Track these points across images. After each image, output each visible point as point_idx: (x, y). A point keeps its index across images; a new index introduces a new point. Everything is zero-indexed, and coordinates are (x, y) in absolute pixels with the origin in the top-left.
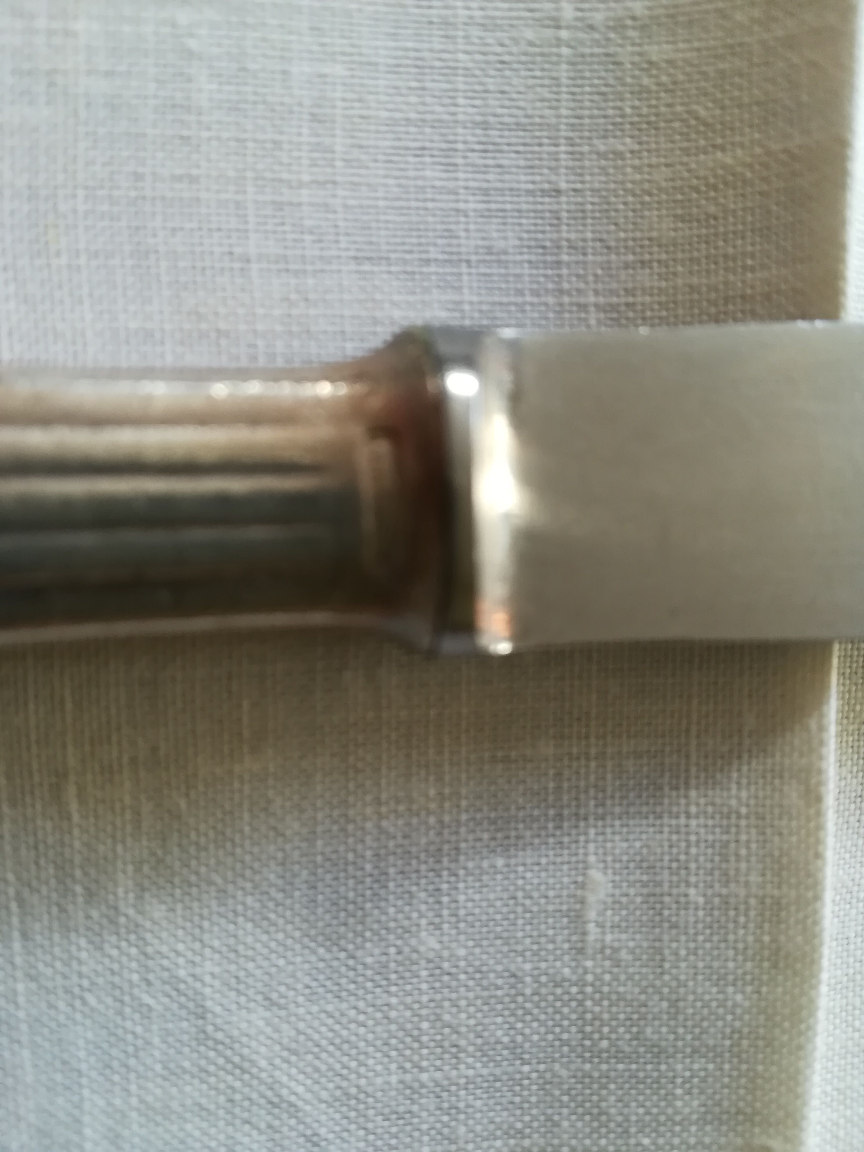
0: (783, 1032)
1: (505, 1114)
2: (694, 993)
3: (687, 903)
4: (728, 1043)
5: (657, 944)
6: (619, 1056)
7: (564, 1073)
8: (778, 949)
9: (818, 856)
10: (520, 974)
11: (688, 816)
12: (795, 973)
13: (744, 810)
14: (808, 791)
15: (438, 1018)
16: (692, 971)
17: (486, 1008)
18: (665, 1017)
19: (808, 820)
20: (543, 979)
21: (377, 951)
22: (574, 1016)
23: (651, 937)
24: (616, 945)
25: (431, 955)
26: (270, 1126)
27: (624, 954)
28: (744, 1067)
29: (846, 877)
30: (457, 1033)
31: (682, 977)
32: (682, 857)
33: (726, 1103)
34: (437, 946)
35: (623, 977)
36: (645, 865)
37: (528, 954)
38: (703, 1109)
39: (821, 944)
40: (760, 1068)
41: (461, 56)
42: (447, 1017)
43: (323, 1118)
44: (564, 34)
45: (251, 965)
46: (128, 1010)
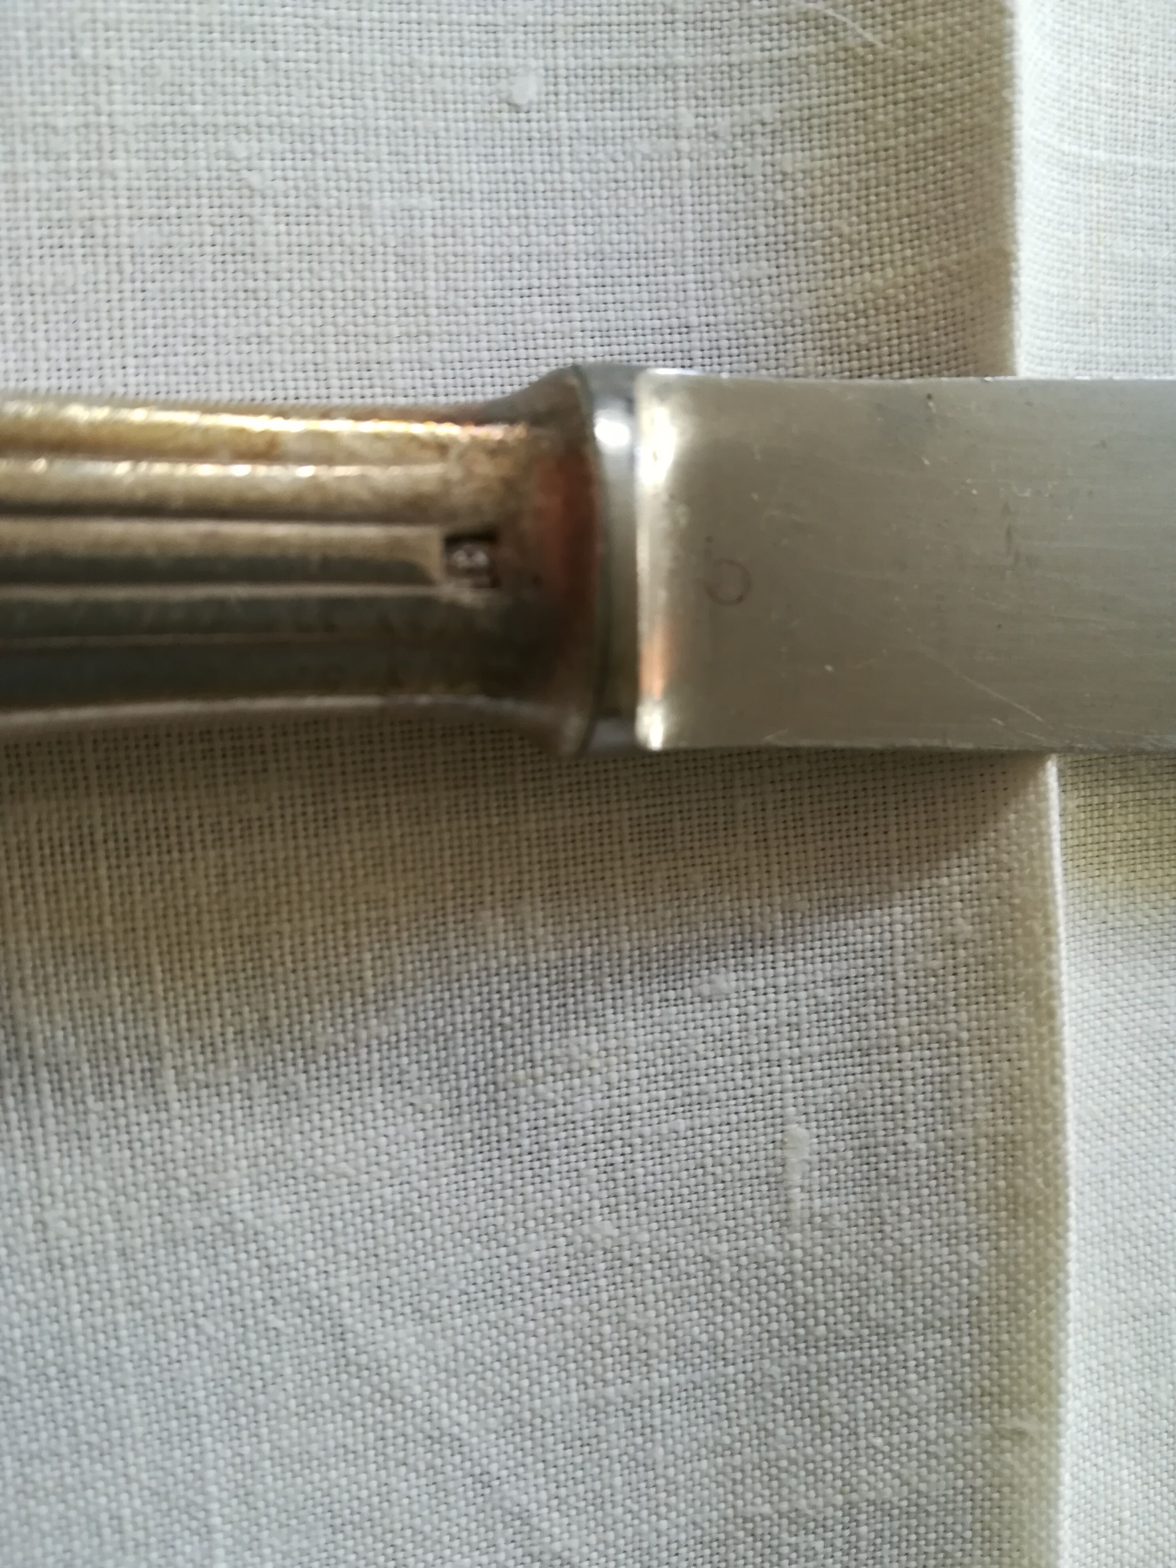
0: (1029, 1292)
1: (709, 1427)
2: (922, 1258)
3: (907, 1152)
4: (965, 1311)
5: (875, 1205)
6: (840, 1342)
7: (776, 1370)
8: (1016, 1196)
9: (1055, 1081)
10: (715, 1257)
11: (900, 1048)
12: (1038, 1220)
13: (965, 1035)
14: (1038, 1005)
15: (622, 1319)
16: (918, 1232)
17: (678, 1302)
18: (890, 1289)
19: (1041, 1039)
20: (744, 1260)
21: (543, 1244)
22: (782, 1302)
23: (867, 1197)
24: (826, 1210)
25: (609, 1243)
26: (430, 1467)
27: (837, 1222)
28: (986, 1338)
29: (1096, 1108)
30: (646, 1335)
31: (907, 1241)
32: (897, 1099)
33: (968, 1384)
34: (616, 1232)
35: (837, 1248)
36: (854, 1112)
37: (724, 1232)
38: (942, 1395)
39: (1067, 1185)
40: (1005, 1337)
41: (568, 176)
42: (632, 1317)
43: (493, 1451)
44: (684, 145)
45: (395, 1271)
46: (252, 1336)
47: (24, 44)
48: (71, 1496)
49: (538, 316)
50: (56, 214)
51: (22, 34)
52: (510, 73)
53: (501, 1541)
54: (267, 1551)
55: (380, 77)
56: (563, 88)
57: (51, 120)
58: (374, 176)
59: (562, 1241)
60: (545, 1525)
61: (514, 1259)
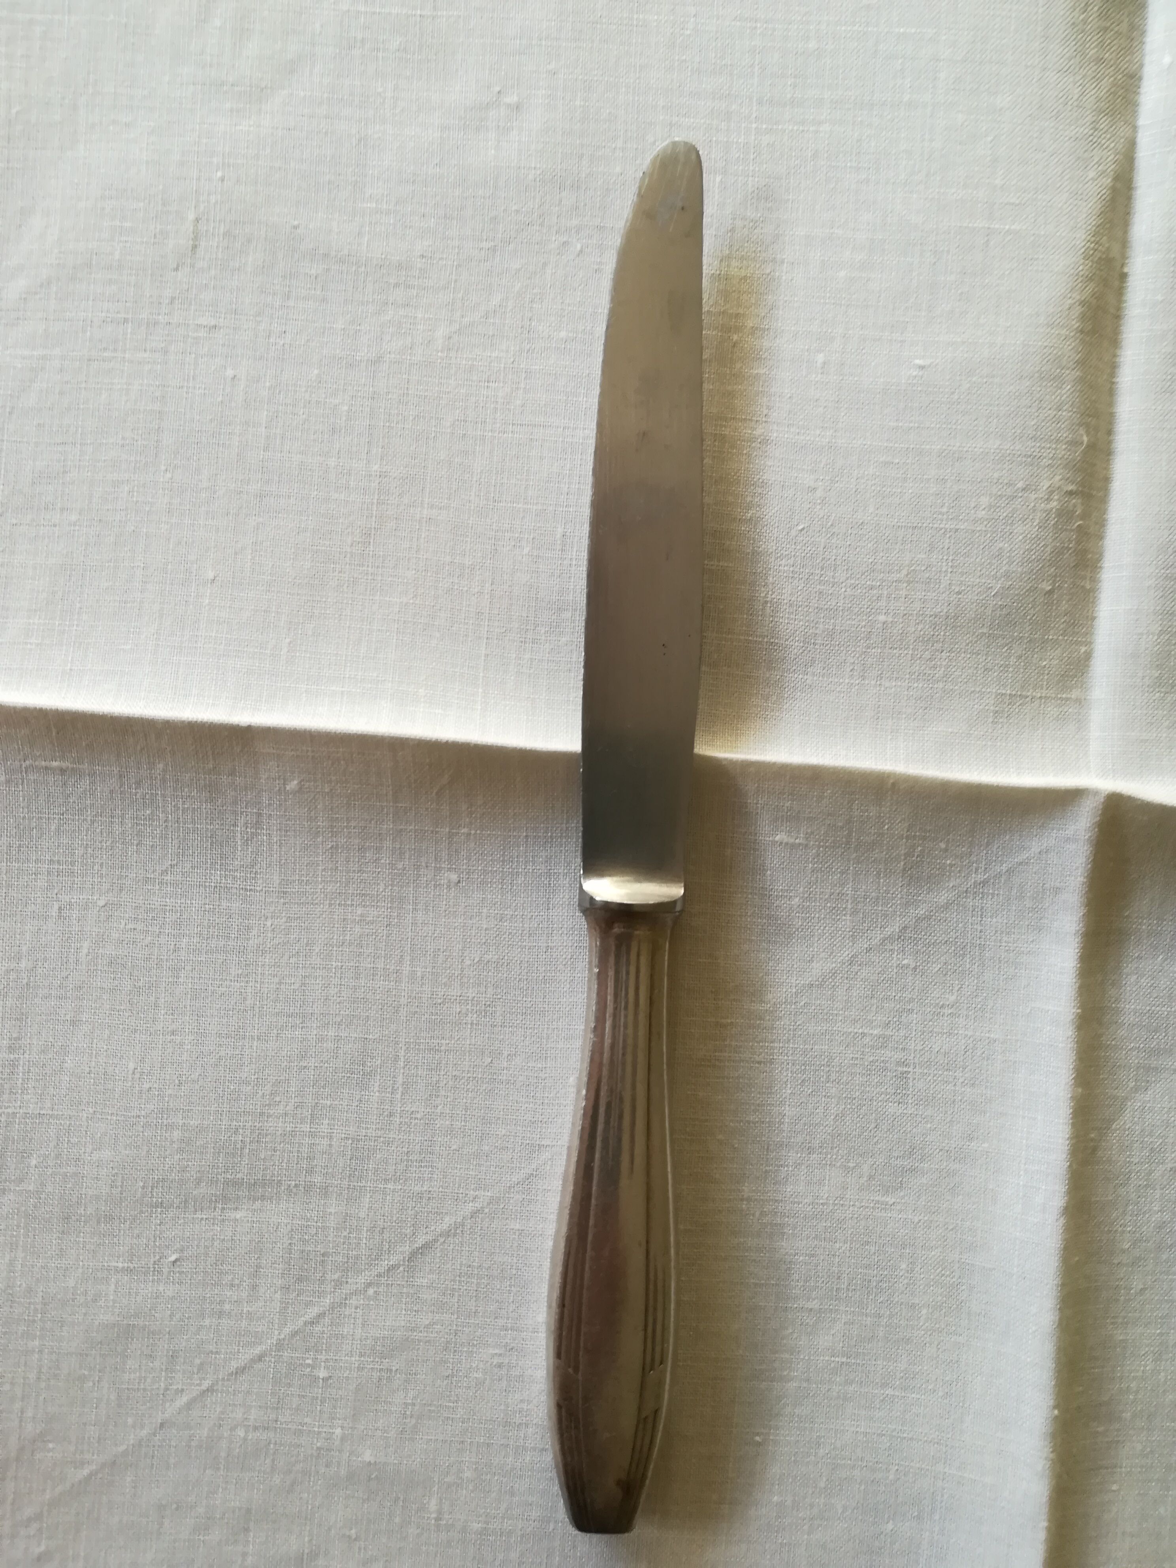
1: (869, 877)
4: (847, 796)
6: (850, 835)
7: (855, 855)
9: (774, 763)
10: (813, 869)
11: (757, 803)
13: (756, 785)
15: (827, 900)
16: (817, 807)
17: (825, 882)
18: (835, 818)
19: (760, 766)
20: (816, 860)
21: (797, 920)
22: (832, 850)
23: (803, 820)
24: (805, 833)
25: (801, 900)
26: (860, 965)
27: (809, 830)
28: (858, 790)
30: (833, 893)
31: (819, 811)
32: (773, 807)
33: (873, 797)
34: (798, 898)
41: (480, 868)
42: (826, 897)
43: (860, 945)
44: (473, 832)
45: (795, 966)
46: (805, 1011)
47: (436, 1017)
48: (842, 1070)
49: (519, 882)
50: (483, 1014)
51: (433, 1017)
52: (449, 881)
53: (891, 948)
54: (874, 1018)
55: (449, 920)
56: (454, 866)
57: (457, 1012)
58: (477, 925)
59: (797, 914)
60: (889, 933)
61: (800, 930)
